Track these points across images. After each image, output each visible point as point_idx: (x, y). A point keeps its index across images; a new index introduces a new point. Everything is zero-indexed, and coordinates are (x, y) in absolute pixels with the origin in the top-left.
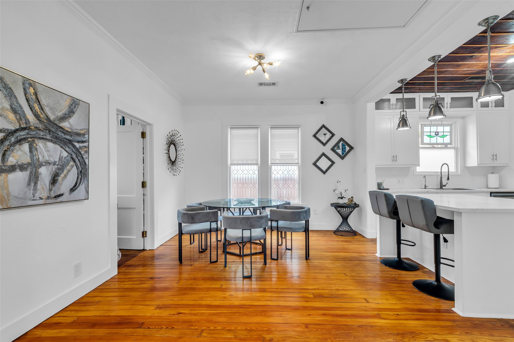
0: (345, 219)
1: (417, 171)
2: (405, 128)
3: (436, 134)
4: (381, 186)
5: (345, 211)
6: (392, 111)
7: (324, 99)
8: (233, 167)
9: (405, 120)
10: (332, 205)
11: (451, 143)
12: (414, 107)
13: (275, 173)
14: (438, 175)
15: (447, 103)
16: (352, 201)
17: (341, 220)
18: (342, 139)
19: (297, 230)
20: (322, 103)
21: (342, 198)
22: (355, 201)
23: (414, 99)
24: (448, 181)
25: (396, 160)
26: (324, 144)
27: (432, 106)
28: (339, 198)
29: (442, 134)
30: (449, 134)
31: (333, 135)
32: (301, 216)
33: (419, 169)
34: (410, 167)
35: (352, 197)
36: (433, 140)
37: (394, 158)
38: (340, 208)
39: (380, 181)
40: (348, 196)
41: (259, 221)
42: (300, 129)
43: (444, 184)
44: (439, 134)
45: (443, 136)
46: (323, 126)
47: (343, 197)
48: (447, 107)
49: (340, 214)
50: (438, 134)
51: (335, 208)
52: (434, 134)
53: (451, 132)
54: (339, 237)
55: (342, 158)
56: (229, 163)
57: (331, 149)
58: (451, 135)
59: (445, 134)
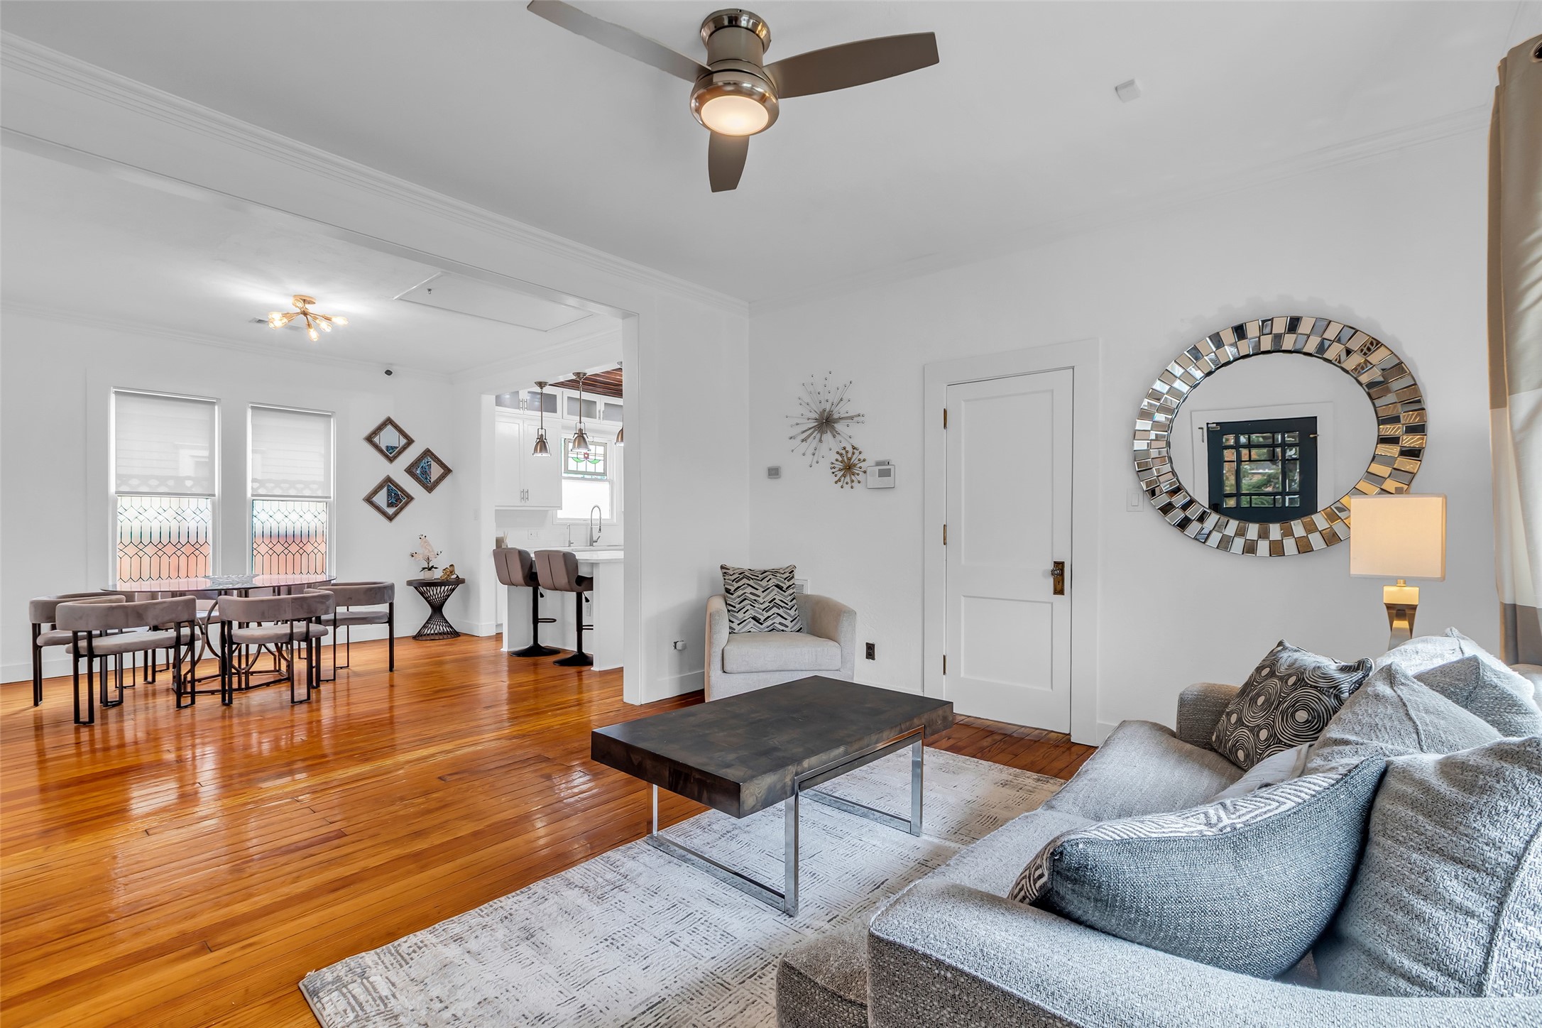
0: (437, 609)
1: (559, 517)
2: (544, 455)
3: (585, 457)
4: (503, 544)
5: (435, 592)
6: (521, 411)
7: (391, 364)
8: (124, 502)
9: (544, 442)
10: (410, 583)
11: (604, 474)
12: (555, 411)
13: (263, 516)
14: (587, 525)
15: (599, 412)
16: (451, 572)
17: (429, 611)
18: (427, 453)
19: (377, 621)
20: (389, 373)
21: (430, 569)
22: (459, 572)
23: (555, 397)
24: (600, 534)
25: (528, 498)
26: (391, 460)
27: (576, 435)
28: (424, 569)
29: (593, 458)
30: (603, 458)
31: (410, 441)
32: (385, 596)
33: (561, 514)
34: (547, 511)
35: (452, 565)
36: (582, 467)
37: (525, 495)
38: (425, 588)
39: (500, 535)
40: (441, 564)
41: (322, 603)
42: (332, 420)
43: (595, 539)
44: (590, 457)
45: (595, 462)
46: (389, 421)
47: (432, 567)
48: (599, 418)
49: (426, 599)
50: (587, 458)
51: (416, 588)
52: (583, 456)
53: (605, 455)
54: (428, 645)
55: (430, 488)
56: (112, 489)
57: (405, 470)
58: (605, 461)
59: (597, 458)
